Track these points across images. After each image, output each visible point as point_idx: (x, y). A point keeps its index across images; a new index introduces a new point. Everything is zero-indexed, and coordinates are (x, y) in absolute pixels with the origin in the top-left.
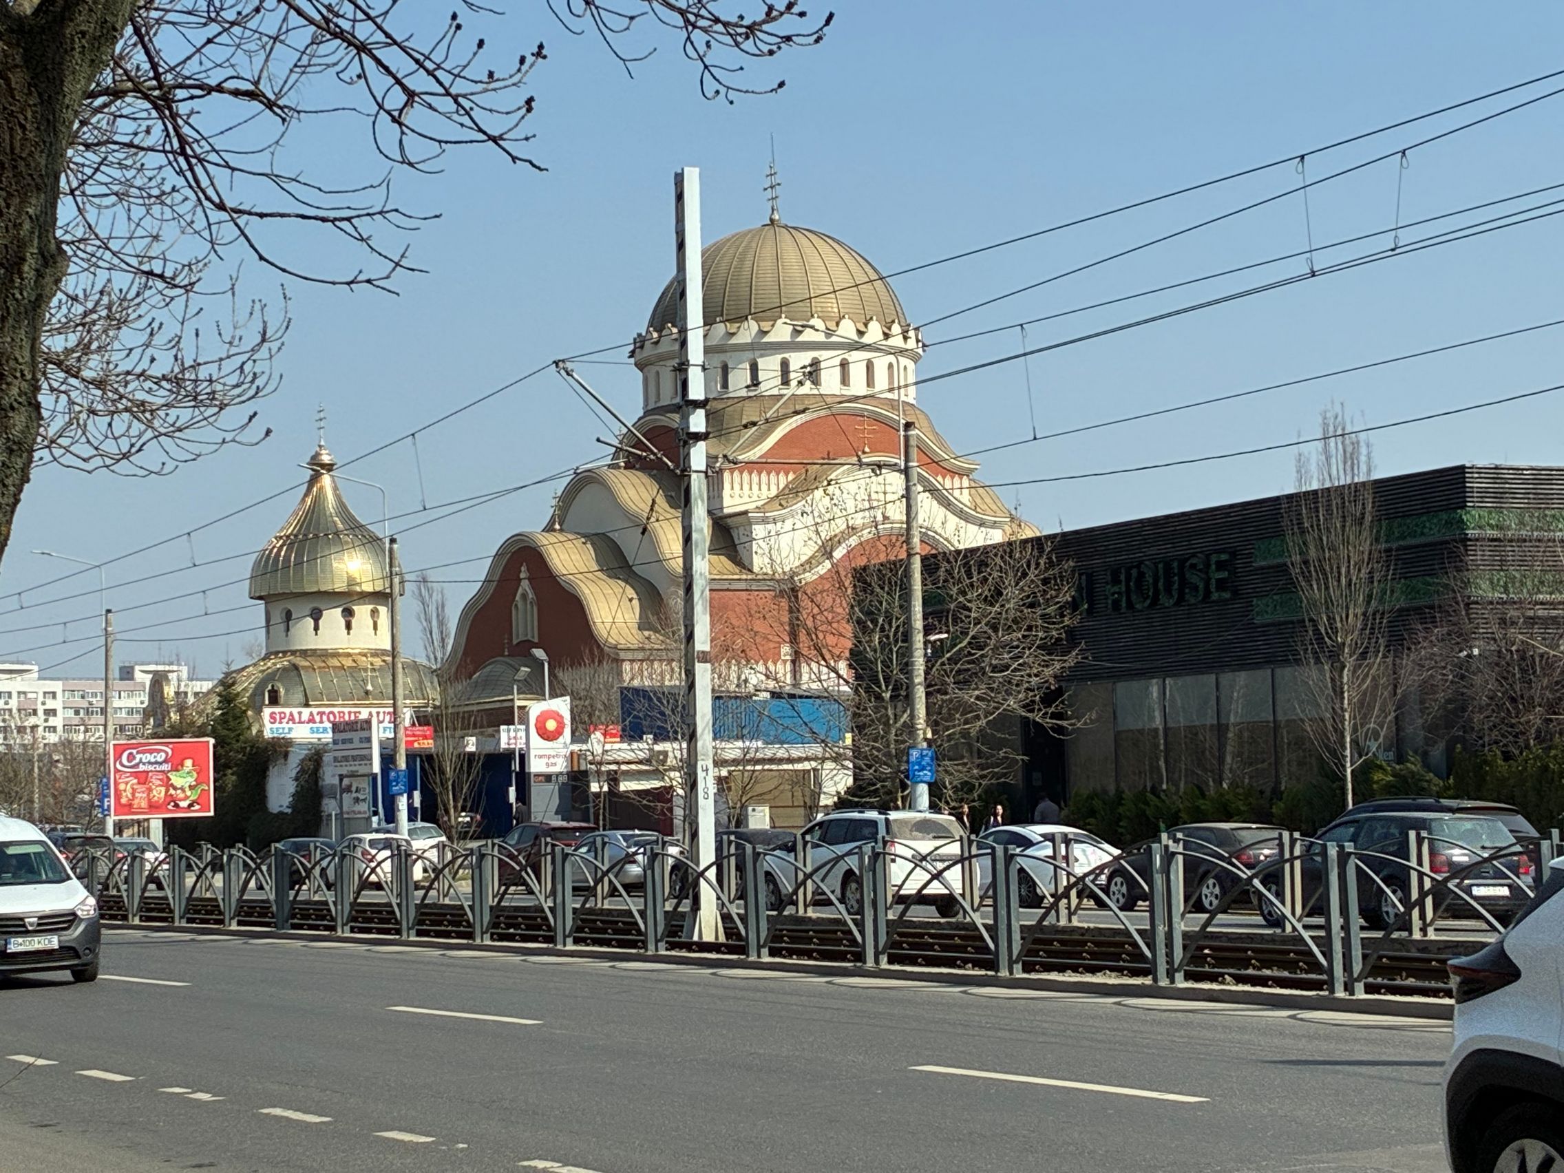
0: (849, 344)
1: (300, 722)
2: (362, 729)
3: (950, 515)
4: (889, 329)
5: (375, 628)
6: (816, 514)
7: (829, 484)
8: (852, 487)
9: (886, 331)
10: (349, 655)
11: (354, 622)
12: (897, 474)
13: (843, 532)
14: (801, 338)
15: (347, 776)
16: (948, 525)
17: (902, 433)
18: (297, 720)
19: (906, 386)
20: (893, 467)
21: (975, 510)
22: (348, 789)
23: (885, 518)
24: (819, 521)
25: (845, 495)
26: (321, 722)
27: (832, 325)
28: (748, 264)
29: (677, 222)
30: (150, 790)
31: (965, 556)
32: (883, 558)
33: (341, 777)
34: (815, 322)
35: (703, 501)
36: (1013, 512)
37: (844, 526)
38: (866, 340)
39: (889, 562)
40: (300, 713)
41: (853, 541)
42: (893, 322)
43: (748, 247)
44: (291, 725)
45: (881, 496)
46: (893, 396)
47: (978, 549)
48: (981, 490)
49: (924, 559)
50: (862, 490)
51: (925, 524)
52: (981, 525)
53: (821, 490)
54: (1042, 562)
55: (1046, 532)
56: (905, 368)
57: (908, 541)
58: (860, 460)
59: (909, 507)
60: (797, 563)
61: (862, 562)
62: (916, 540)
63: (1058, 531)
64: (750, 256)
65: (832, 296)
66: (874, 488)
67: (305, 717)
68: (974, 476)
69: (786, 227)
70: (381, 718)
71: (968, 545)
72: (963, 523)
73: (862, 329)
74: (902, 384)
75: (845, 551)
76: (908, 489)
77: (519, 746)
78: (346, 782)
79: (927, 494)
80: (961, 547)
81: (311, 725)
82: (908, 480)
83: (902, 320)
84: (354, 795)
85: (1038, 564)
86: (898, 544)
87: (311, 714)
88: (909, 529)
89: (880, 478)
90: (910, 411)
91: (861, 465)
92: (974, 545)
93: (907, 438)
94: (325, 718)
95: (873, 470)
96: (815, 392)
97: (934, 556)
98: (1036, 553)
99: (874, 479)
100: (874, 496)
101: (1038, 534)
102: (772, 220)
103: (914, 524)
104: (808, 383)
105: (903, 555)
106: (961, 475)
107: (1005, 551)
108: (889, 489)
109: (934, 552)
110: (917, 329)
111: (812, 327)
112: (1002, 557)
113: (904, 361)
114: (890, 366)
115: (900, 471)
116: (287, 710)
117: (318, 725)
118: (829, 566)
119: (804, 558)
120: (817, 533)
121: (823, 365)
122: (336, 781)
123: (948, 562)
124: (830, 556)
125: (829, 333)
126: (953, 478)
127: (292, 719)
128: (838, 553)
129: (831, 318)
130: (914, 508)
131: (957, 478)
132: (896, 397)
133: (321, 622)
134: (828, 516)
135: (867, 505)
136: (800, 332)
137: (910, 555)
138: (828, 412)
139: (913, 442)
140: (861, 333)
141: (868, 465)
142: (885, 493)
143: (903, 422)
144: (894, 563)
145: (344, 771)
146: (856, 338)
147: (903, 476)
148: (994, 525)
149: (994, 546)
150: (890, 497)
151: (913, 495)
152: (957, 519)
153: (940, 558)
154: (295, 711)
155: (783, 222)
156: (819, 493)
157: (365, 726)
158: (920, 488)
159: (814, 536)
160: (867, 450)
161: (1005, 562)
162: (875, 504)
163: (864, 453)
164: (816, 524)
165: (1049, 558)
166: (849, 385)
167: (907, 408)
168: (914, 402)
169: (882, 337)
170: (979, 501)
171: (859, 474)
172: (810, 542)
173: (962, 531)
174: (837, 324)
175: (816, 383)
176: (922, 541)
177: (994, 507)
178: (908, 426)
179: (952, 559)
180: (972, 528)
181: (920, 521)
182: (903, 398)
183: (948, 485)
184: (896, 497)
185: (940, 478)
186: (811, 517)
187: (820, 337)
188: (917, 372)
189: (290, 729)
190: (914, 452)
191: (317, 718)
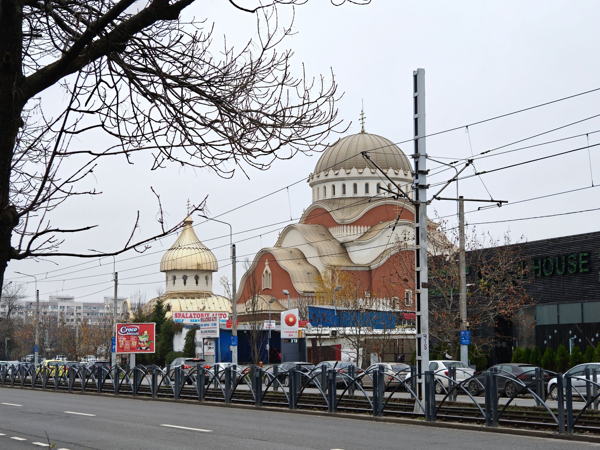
1: (187, 317)
2: (213, 320)
5: (207, 283)
11: (199, 281)
14: (373, 176)
22: (206, 344)
26: (195, 317)
30: (131, 343)
40: (186, 314)
44: (183, 319)
77: (277, 329)
78: (205, 341)
84: (209, 346)
87: (191, 314)
116: (182, 313)
117: (193, 319)
122: (202, 340)
126: (430, 229)
127: (183, 316)
133: (187, 281)
145: (205, 337)
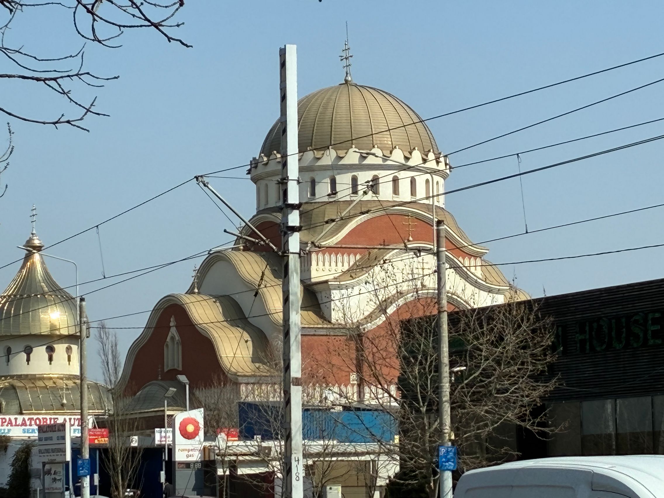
0: (399, 166)
1: (16, 425)
2: (59, 430)
3: (468, 285)
4: (427, 156)
5: (69, 359)
6: (375, 283)
7: (384, 263)
8: (399, 265)
9: (425, 157)
10: (51, 378)
11: (55, 356)
12: (431, 256)
13: (394, 296)
14: (366, 162)
15: (48, 463)
16: (466, 292)
17: (435, 228)
18: (14, 423)
19: (438, 195)
20: (428, 251)
21: (485, 281)
22: (49, 472)
23: (423, 286)
24: (377, 287)
25: (395, 270)
26: (30, 425)
27: (387, 153)
28: (330, 110)
29: (281, 82)
31: (478, 313)
32: (421, 314)
33: (44, 464)
34: (375, 151)
35: (297, 273)
36: (512, 283)
37: (395, 291)
38: (411, 163)
39: (426, 317)
40: (16, 419)
41: (401, 302)
42: (429, 151)
43: (329, 99)
44: (9, 427)
45: (421, 271)
46: (430, 202)
47: (487, 308)
48: (489, 267)
49: (450, 315)
50: (407, 267)
51: (451, 290)
52: (489, 292)
53: (379, 266)
54: (531, 317)
55: (535, 297)
56: (437, 183)
57: (439, 302)
58: (406, 246)
59: (439, 279)
60: (362, 317)
61: (407, 316)
62: (444, 302)
63: (542, 296)
64: (331, 105)
65: (388, 133)
66: (415, 265)
67: (20, 421)
68: (484, 257)
69: (356, 86)
70: (72, 423)
71: (480, 306)
72: (477, 290)
73: (408, 156)
74: (435, 194)
75: (395, 309)
76: (439, 266)
77: (168, 443)
78: (47, 467)
79: (452, 270)
80: (475, 307)
81: (23, 427)
82: (439, 260)
83: (435, 150)
84: (53, 476)
85: (528, 319)
86: (433, 304)
87: (24, 420)
88: (439, 294)
89: (420, 259)
90: (440, 212)
91: (406, 249)
92: (484, 305)
93: (438, 231)
94: (33, 423)
95: (415, 254)
96: (376, 199)
97: (457, 313)
98: (527, 311)
99: (415, 259)
100: (415, 271)
101: (529, 298)
102: (346, 81)
103: (443, 291)
104: (370, 193)
105: (435, 312)
106: (476, 257)
107: (506, 310)
108: (426, 266)
109: (457, 310)
110: (446, 156)
111: (373, 154)
112: (504, 314)
113: (436, 178)
114: (427, 181)
115: (434, 254)
116: (7, 417)
117: (28, 427)
118: (384, 319)
119: (367, 314)
120: (377, 296)
121: (381, 181)
122: (40, 466)
123: (467, 317)
124: (385, 312)
125: (385, 158)
126: (470, 259)
127: (10, 423)
128: (391, 310)
129: (386, 148)
130: (443, 280)
131: (472, 258)
132: (431, 203)
133: (31, 355)
134: (384, 284)
135: (410, 277)
136: (365, 158)
137: (440, 312)
138: (383, 213)
139: (443, 234)
140: (407, 159)
141: (411, 249)
142: (423, 269)
143: (436, 220)
144: (429, 317)
145: (46, 460)
146: (403, 161)
147: (436, 258)
148: (499, 292)
149: (499, 306)
150: (426, 272)
151: (442, 271)
152: (473, 287)
153: (460, 314)
154: (13, 417)
155: (354, 82)
156: (377, 269)
157: (61, 428)
158: (447, 266)
159: (373, 298)
160: (411, 239)
161: (506, 317)
162: (416, 276)
163: (409, 241)
164: (376, 290)
165: (536, 315)
166: (398, 194)
167: (438, 210)
168: (443, 206)
169: (421, 162)
170: (488, 275)
171: (405, 256)
172: (371, 303)
173: (476, 296)
174: (391, 153)
175: (376, 192)
176: (448, 302)
177: (499, 280)
178: (439, 223)
179: (469, 316)
180: (484, 294)
181: (447, 288)
182: (436, 203)
183: (467, 264)
184: (430, 272)
185: (461, 259)
186: (371, 285)
187: (379, 161)
188: (446, 186)
189: (9, 430)
190: (443, 241)
191: (28, 423)
